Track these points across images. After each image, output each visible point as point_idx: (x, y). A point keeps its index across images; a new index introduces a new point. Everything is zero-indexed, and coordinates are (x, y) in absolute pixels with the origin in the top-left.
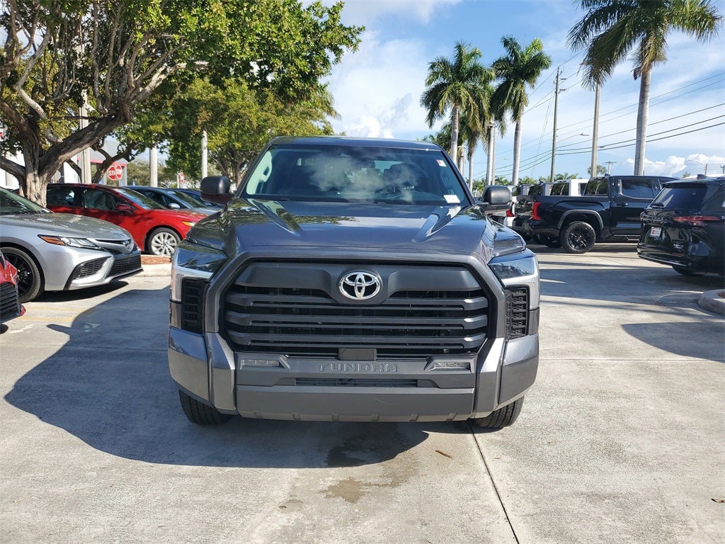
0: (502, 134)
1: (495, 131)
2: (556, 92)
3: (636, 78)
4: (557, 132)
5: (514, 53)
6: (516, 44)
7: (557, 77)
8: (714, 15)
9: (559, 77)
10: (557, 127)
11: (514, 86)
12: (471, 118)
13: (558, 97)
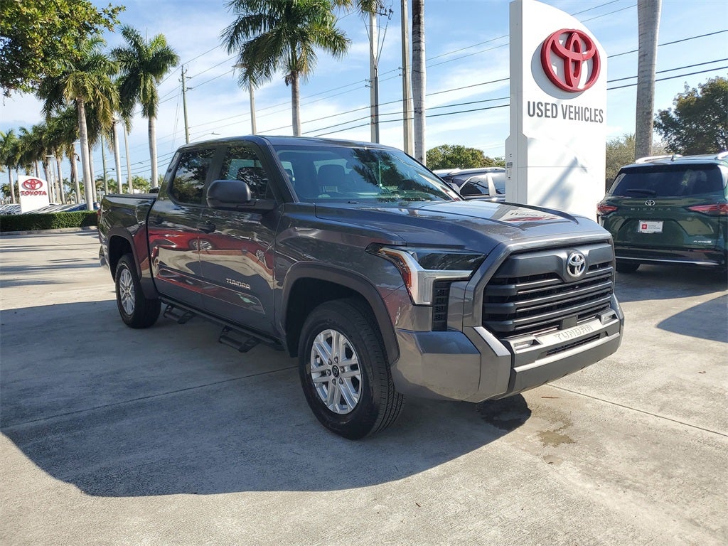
0: (128, 130)
1: (119, 128)
2: (183, 90)
3: (287, 84)
4: (189, 131)
5: (136, 45)
6: (137, 36)
7: (182, 75)
8: (344, 37)
9: (185, 75)
10: (189, 125)
11: (145, 79)
12: (101, 112)
13: (186, 96)
